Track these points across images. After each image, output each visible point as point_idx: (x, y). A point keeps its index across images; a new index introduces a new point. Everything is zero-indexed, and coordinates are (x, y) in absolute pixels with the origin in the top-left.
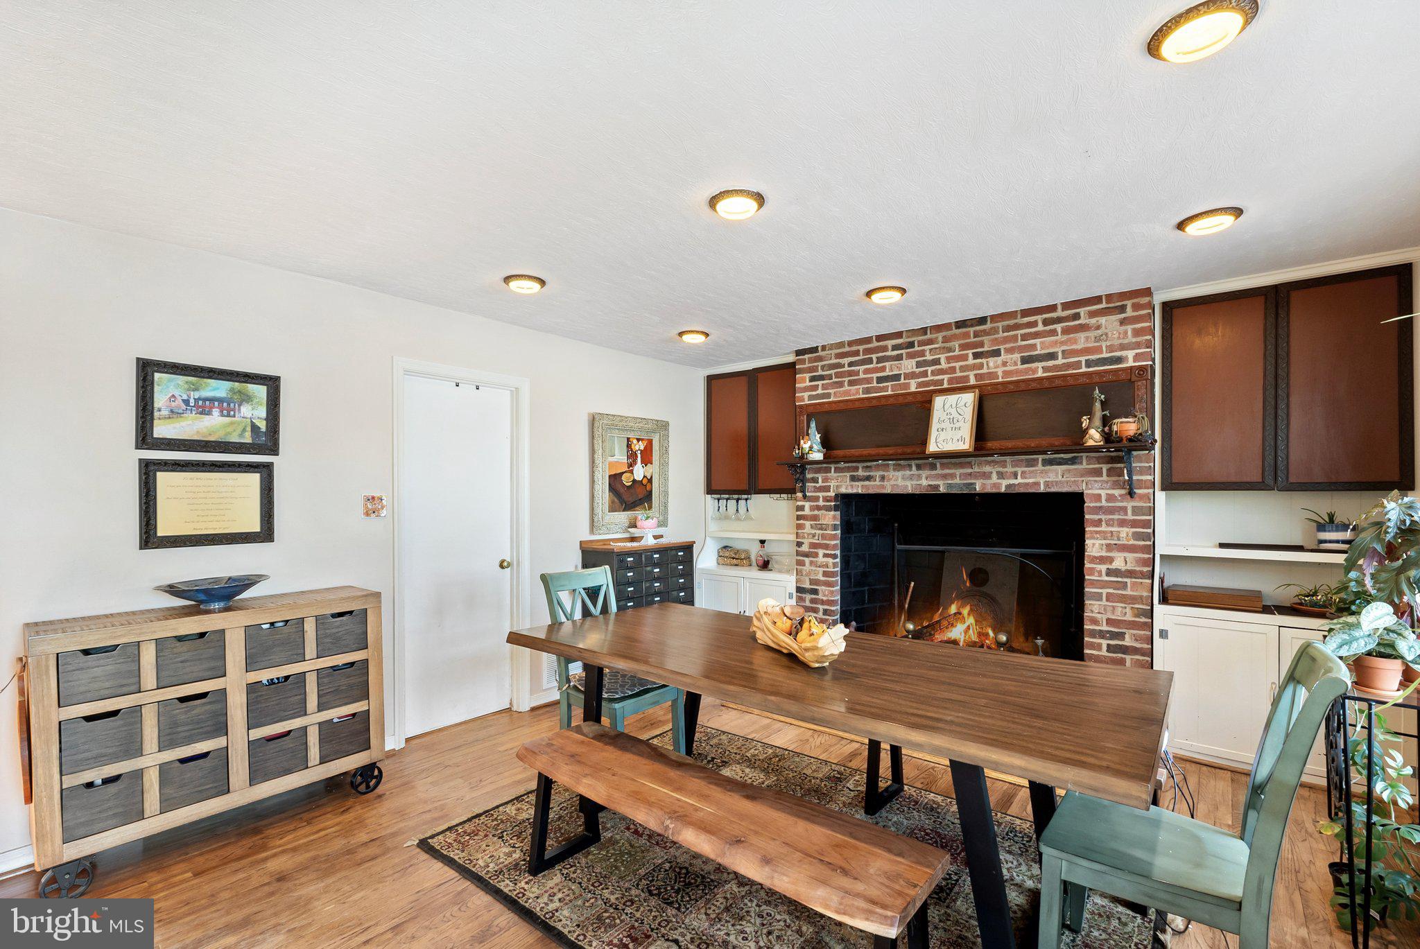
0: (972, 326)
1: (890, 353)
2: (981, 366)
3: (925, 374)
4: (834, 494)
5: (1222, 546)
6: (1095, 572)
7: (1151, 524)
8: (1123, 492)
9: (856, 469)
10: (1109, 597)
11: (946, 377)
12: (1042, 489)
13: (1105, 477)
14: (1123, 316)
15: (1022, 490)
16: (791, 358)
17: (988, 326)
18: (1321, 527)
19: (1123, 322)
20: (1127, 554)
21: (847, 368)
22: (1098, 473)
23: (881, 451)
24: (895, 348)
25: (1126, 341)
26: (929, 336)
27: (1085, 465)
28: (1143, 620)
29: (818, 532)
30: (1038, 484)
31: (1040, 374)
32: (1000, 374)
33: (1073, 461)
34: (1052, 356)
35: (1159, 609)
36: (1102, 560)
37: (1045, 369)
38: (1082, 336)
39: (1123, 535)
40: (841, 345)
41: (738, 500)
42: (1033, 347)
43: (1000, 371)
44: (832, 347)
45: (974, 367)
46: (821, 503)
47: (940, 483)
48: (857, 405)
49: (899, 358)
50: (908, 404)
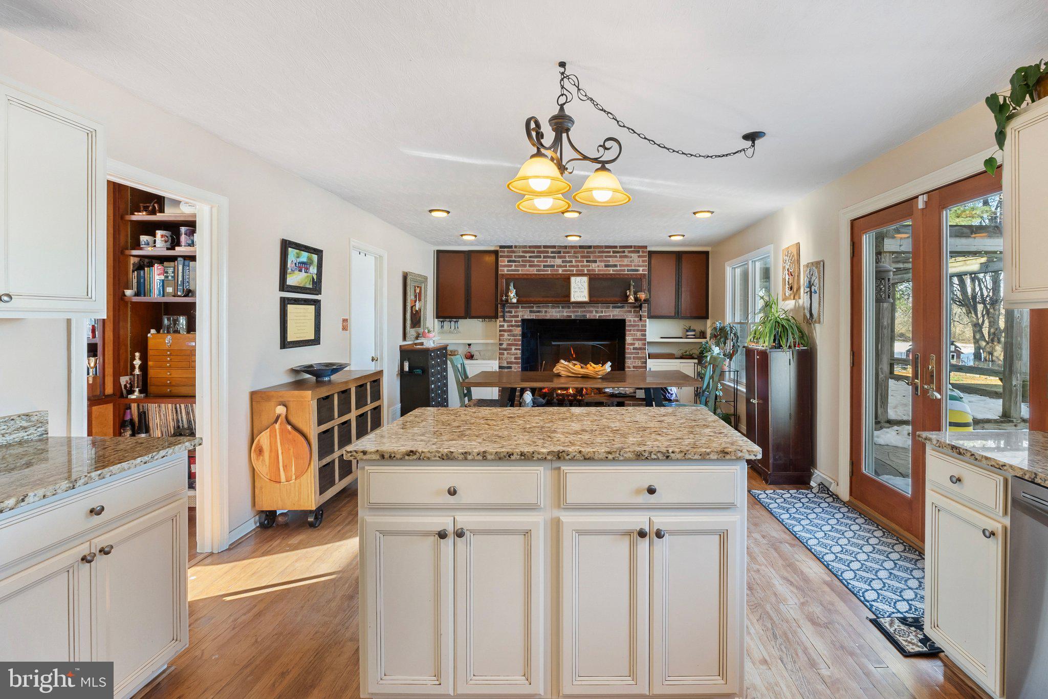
0: (586, 249)
1: (550, 255)
2: (589, 266)
3: (566, 266)
4: (520, 319)
5: (661, 338)
6: (629, 349)
7: (645, 331)
8: (638, 319)
9: (533, 307)
10: (634, 358)
11: (575, 269)
12: (612, 318)
13: (633, 314)
14: (639, 254)
15: (605, 318)
16: (498, 248)
17: (592, 250)
18: (687, 331)
19: (639, 257)
20: (639, 342)
21: (528, 259)
22: (630, 312)
23: (545, 299)
24: (552, 252)
25: (639, 264)
26: (567, 250)
27: (626, 309)
28: (644, 365)
29: (512, 338)
30: (610, 316)
31: (611, 272)
33: (622, 307)
34: (616, 266)
35: (648, 360)
36: (631, 344)
37: (613, 271)
38: (626, 259)
39: (638, 335)
40: (525, 247)
41: (450, 322)
42: (609, 261)
43: (597, 269)
44: (520, 247)
45: (586, 266)
46: (513, 323)
47: (572, 315)
48: (533, 277)
49: (554, 257)
50: (558, 279)
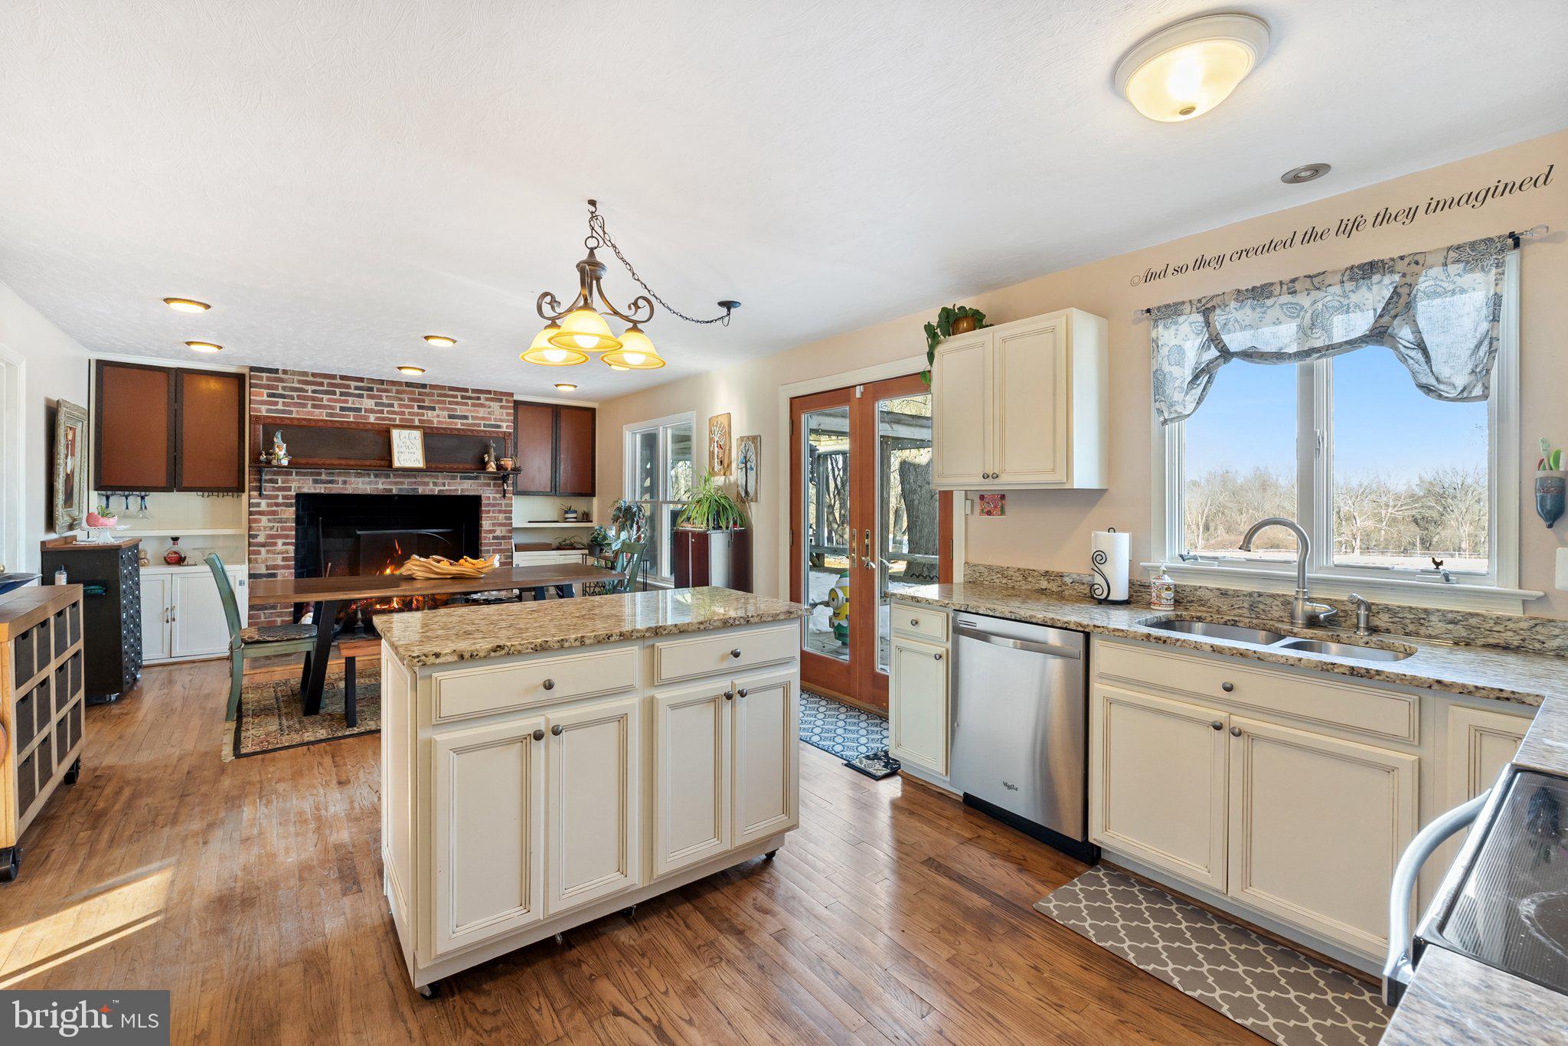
0: (417, 388)
1: (352, 391)
2: (423, 415)
3: (382, 412)
4: (294, 494)
5: (532, 522)
6: (486, 538)
7: (510, 512)
8: (500, 495)
9: (320, 474)
11: (398, 417)
12: (459, 493)
13: (492, 488)
14: (501, 404)
15: (448, 493)
16: (246, 371)
17: (427, 390)
18: (566, 512)
19: (501, 407)
20: (501, 528)
21: (310, 394)
22: (489, 485)
23: (344, 462)
24: (357, 388)
25: (501, 418)
26: (385, 387)
27: (482, 481)
28: (509, 560)
29: (276, 525)
30: (457, 490)
31: (459, 426)
32: (435, 422)
33: (476, 478)
34: (466, 417)
35: (515, 554)
36: (490, 531)
37: (462, 424)
38: (481, 410)
39: (500, 518)
40: (305, 374)
42: (455, 410)
43: (435, 420)
44: (294, 373)
45: (418, 414)
46: (280, 500)
47: (393, 487)
48: (321, 424)
49: (361, 396)
50: (367, 431)
